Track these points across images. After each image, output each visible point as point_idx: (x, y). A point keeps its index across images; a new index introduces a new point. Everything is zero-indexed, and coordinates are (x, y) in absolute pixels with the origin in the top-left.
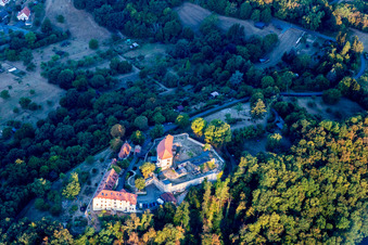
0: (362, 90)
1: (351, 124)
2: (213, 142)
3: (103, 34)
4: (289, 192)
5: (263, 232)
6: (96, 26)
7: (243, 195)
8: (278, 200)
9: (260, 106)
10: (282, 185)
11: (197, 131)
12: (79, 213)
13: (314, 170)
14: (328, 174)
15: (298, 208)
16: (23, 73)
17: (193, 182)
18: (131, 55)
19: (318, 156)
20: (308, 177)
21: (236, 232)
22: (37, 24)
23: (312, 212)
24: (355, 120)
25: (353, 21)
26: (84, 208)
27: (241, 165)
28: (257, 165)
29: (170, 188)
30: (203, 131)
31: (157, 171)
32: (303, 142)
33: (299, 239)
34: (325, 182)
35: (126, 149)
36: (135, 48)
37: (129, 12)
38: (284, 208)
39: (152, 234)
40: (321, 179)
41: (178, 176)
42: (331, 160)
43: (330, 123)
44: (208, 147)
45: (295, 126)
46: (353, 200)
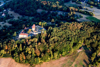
0: (75, 19)
1: (72, 23)
2: (43, 26)
3: (21, 16)
4: (59, 33)
5: (54, 40)
6: (19, 15)
7: (49, 34)
8: (57, 34)
9: (53, 20)
10: (57, 32)
11: (40, 24)
12: (16, 39)
13: (64, 30)
14: (67, 30)
15: (61, 36)
16: (4, 23)
17: (39, 32)
18: (27, 19)
19: (65, 28)
20: (63, 31)
21: (48, 40)
22: (6, 16)
23: (64, 37)
24: (73, 22)
25: (74, 10)
26: (17, 38)
27: (49, 29)
28: (52, 28)
29: (35, 34)
30: (41, 24)
31: (32, 31)
32: (62, 25)
33: (61, 41)
34: (66, 32)
35: (26, 28)
36: (27, 18)
37: (26, 11)
38: (58, 36)
39: (31, 40)
40: (66, 31)
41: (36, 31)
42: (68, 28)
43: (67, 23)
44: (42, 27)
45: (60, 23)
46: (72, 36)
